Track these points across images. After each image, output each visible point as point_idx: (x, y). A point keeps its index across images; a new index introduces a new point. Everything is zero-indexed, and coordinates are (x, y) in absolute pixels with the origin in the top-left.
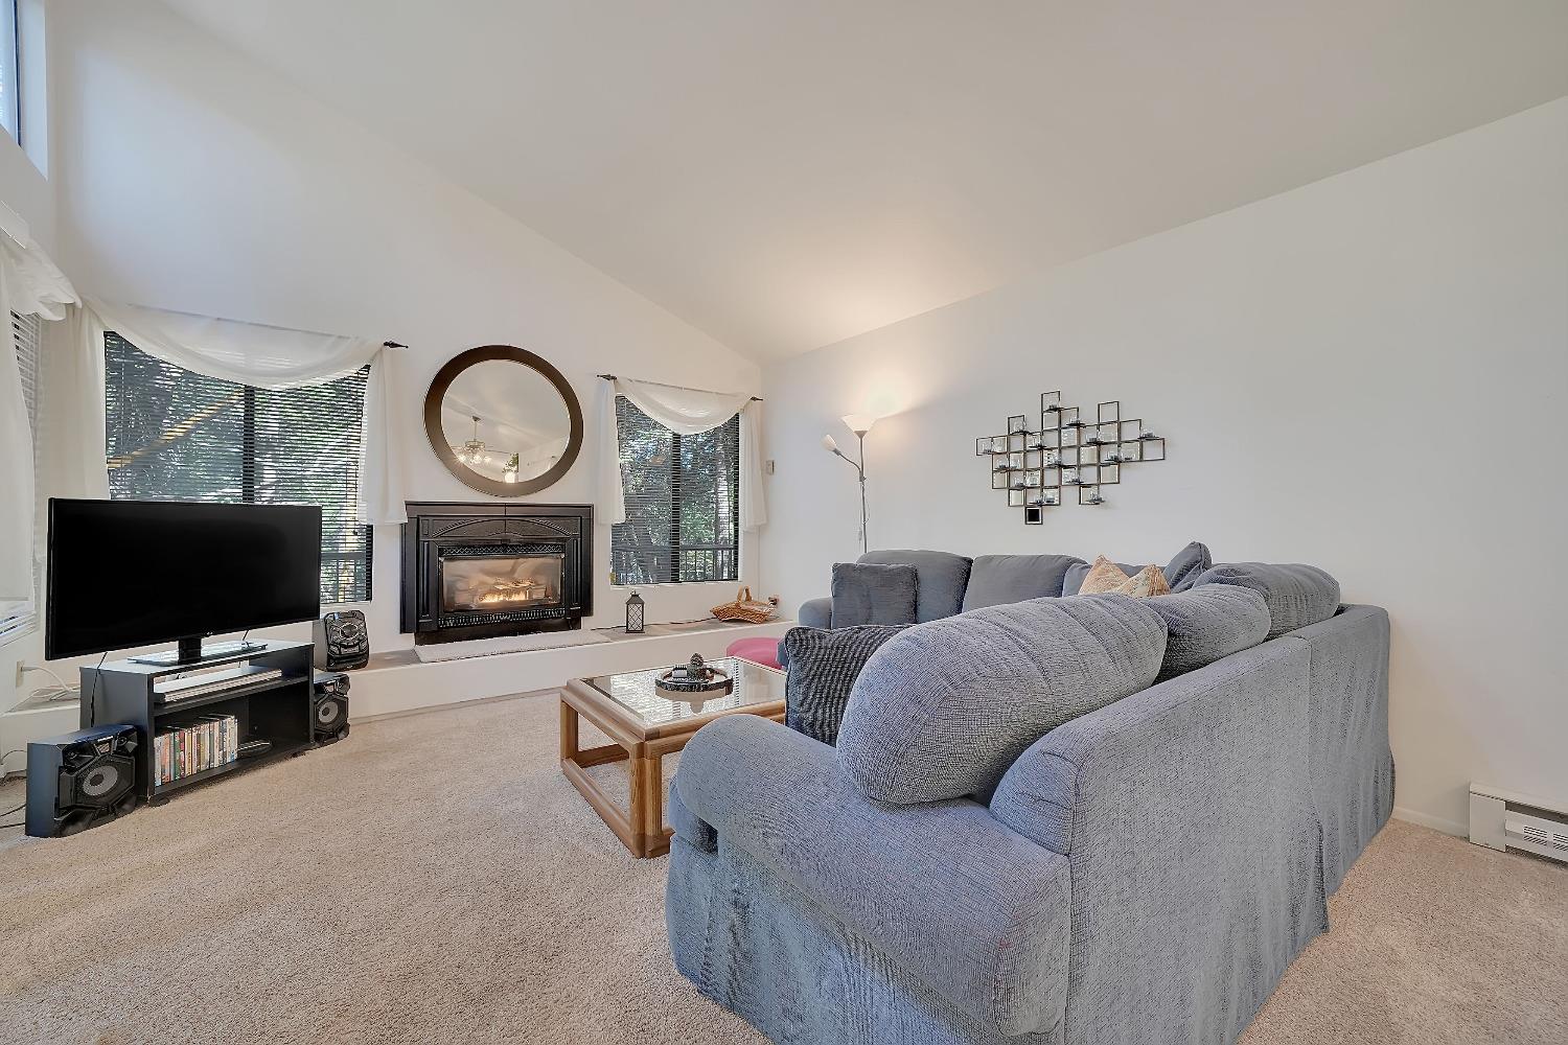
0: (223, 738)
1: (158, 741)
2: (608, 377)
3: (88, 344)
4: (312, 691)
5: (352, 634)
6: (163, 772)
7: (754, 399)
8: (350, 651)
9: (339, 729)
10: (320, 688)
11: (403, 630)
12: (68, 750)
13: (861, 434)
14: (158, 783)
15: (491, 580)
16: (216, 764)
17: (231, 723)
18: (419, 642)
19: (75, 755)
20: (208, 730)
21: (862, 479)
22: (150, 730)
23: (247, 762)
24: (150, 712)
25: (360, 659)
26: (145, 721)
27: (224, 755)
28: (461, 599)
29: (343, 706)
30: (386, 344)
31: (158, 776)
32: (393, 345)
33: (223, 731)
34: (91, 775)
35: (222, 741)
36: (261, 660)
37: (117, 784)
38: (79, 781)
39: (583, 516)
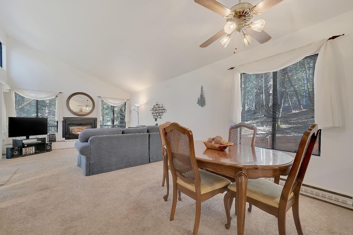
0: (32, 149)
1: (23, 149)
2: (100, 97)
3: (12, 94)
4: (46, 144)
5: (53, 137)
6: (24, 153)
7: (128, 100)
8: (53, 139)
9: (50, 150)
10: (47, 144)
11: (63, 137)
12: (12, 148)
13: (138, 107)
14: (23, 154)
15: (78, 130)
16: (31, 153)
17: (34, 147)
18: (66, 139)
19: (12, 149)
20: (30, 148)
21: (138, 114)
22: (22, 147)
23: (36, 153)
24: (22, 145)
25: (55, 141)
26: (21, 146)
27: (33, 152)
28: (73, 133)
29: (51, 147)
30: (59, 93)
31: (23, 153)
32: (61, 93)
33: (32, 148)
34: (15, 152)
35: (32, 150)
36: (38, 139)
37: (18, 153)
38: (13, 152)
39: (95, 120)
